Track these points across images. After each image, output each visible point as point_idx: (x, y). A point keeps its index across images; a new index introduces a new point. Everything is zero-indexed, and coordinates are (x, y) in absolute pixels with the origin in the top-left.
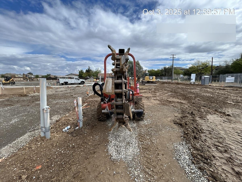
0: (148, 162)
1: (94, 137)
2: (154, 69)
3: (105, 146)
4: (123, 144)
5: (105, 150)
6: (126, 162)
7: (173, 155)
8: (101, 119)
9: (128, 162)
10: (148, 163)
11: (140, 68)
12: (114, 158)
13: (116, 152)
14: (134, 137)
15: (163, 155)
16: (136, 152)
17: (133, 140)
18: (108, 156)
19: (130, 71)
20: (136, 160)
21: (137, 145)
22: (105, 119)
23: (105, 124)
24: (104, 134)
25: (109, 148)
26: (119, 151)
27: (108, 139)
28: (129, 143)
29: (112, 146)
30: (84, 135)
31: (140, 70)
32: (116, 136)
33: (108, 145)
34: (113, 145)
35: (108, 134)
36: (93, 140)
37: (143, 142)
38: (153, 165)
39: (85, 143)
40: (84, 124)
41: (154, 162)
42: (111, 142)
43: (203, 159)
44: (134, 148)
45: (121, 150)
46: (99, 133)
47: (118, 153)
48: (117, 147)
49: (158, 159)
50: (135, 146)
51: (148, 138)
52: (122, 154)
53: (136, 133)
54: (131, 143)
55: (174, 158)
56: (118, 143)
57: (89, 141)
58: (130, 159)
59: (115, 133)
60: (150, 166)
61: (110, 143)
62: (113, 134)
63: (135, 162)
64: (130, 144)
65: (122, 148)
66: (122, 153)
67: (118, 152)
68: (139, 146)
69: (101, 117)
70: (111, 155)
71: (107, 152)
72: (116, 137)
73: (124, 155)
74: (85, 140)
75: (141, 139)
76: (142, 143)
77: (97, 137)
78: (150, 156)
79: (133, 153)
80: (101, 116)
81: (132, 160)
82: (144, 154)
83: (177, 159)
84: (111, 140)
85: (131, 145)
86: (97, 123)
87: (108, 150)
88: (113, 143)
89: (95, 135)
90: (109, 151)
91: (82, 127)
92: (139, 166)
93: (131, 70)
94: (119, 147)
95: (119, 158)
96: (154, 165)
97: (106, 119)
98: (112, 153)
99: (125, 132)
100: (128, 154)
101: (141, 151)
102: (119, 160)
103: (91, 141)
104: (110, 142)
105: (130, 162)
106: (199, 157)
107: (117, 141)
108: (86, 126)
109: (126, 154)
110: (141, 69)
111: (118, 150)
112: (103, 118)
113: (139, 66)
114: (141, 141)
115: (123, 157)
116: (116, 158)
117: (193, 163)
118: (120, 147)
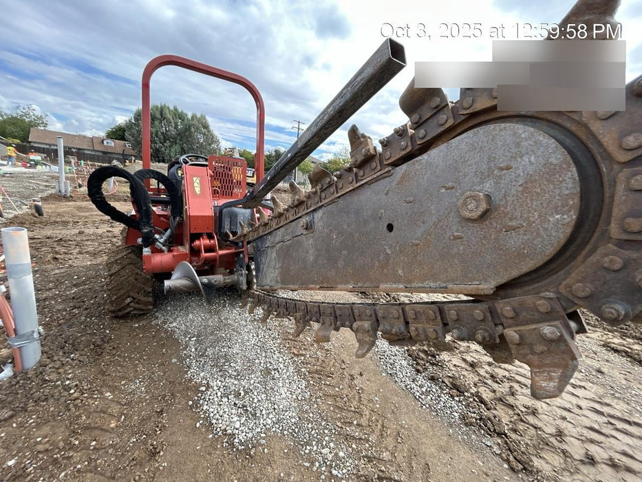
0: (339, 408)
1: (121, 391)
2: (248, 150)
3: (191, 407)
4: (252, 382)
5: (198, 425)
6: (286, 432)
7: (378, 366)
8: (129, 309)
9: (290, 431)
10: (341, 409)
11: (211, 139)
12: (241, 438)
13: (240, 416)
14: (275, 349)
15: (361, 375)
16: (299, 390)
17: (275, 357)
18: (216, 440)
19: (178, 141)
20: (311, 415)
21: (291, 369)
22: (149, 309)
23: (152, 327)
24: (163, 364)
25: (211, 410)
26: (249, 409)
27: (190, 380)
28: (267, 372)
29: (216, 399)
30: (63, 400)
31: (210, 145)
32: (216, 359)
33: (201, 402)
34: (219, 394)
35: (181, 359)
36: (125, 404)
37: (302, 355)
38: (353, 409)
39: (87, 428)
40: (46, 349)
41: (352, 403)
42: (208, 387)
43: (430, 358)
44: (287, 381)
45: (256, 400)
46: (136, 366)
47: (248, 417)
48: (237, 395)
49: (357, 388)
50: (288, 374)
51: (309, 340)
52: (264, 412)
53: (272, 334)
54: (275, 369)
55: (384, 374)
56: (236, 382)
57: (104, 412)
58: (293, 420)
59: (210, 352)
60: (349, 415)
61: (207, 390)
62: (202, 355)
63: (309, 421)
64: (273, 373)
65: (256, 393)
66: (261, 411)
67: (247, 410)
68: (299, 372)
69: (132, 304)
70: (229, 431)
71: (209, 426)
72: (220, 364)
73: (271, 416)
74: (79, 416)
75: (294, 347)
76: (302, 358)
77: (138, 387)
78: (337, 389)
79: (294, 397)
80: (129, 300)
81: (299, 418)
82: (320, 389)
83: (390, 374)
84: (203, 378)
85: (277, 375)
86: (112, 329)
87: (207, 418)
88: (215, 388)
89: (123, 378)
90: (214, 421)
91: (42, 365)
92: (326, 429)
93: (180, 140)
94: (243, 394)
95: (259, 430)
96: (355, 408)
97: (151, 307)
98: (227, 423)
99: (240, 341)
100: (281, 407)
101: (311, 382)
102: (264, 438)
103: (115, 409)
104: (203, 389)
105: (297, 430)
106: (422, 355)
107: (230, 377)
108: (61, 353)
109: (275, 409)
110: (212, 142)
111: (244, 406)
112: (137, 306)
113: (209, 131)
114: (298, 355)
115: (269, 421)
116: (250, 435)
117: (418, 371)
118: (246, 393)
